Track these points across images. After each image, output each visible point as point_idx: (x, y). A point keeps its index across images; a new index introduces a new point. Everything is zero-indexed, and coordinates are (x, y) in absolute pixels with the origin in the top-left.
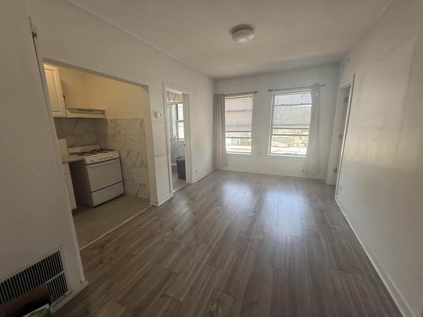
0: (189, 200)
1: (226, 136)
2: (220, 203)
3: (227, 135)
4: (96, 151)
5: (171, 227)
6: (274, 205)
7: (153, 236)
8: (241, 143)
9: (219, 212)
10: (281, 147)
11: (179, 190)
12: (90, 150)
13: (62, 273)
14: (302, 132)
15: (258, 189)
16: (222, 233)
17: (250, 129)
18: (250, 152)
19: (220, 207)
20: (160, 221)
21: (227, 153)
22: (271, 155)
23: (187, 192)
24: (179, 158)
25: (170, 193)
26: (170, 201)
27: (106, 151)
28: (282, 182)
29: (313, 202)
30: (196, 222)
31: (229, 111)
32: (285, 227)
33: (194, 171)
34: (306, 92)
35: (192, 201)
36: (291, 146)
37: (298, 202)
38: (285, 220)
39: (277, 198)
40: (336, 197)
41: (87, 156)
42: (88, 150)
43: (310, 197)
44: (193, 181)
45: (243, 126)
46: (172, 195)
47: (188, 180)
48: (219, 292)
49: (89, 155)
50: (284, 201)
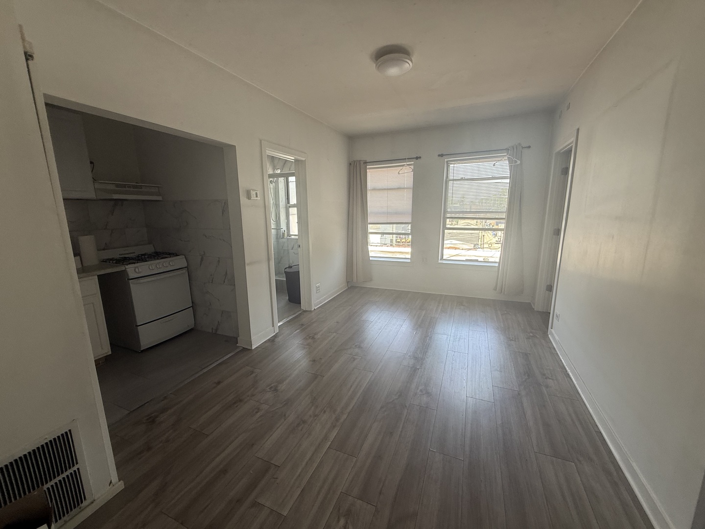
0: (305, 339)
1: (370, 231)
2: (356, 344)
3: (371, 228)
4: (146, 256)
5: (272, 385)
6: (447, 347)
7: (241, 401)
8: (396, 242)
9: (354, 359)
10: (462, 249)
11: (288, 322)
12: (136, 254)
13: (75, 468)
14: (497, 225)
15: (421, 319)
16: (358, 395)
17: (409, 220)
18: (410, 257)
19: (357, 350)
20: (254, 375)
21: (371, 259)
22: (444, 262)
23: (302, 325)
24: (290, 267)
25: (273, 326)
26: (272, 340)
27: (164, 256)
28: (462, 307)
29: (513, 340)
30: (315, 377)
31: (374, 189)
32: (465, 384)
33: (314, 290)
34: (500, 159)
35: (310, 341)
36: (479, 247)
37: (487, 342)
38: (465, 371)
39: (452, 334)
40: (551, 332)
41: (130, 264)
42: (133, 254)
43: (507, 333)
44: (313, 305)
45: (397, 213)
46: (277, 331)
47: (304, 305)
48: (350, 498)
49: (134, 263)
50: (465, 339)
